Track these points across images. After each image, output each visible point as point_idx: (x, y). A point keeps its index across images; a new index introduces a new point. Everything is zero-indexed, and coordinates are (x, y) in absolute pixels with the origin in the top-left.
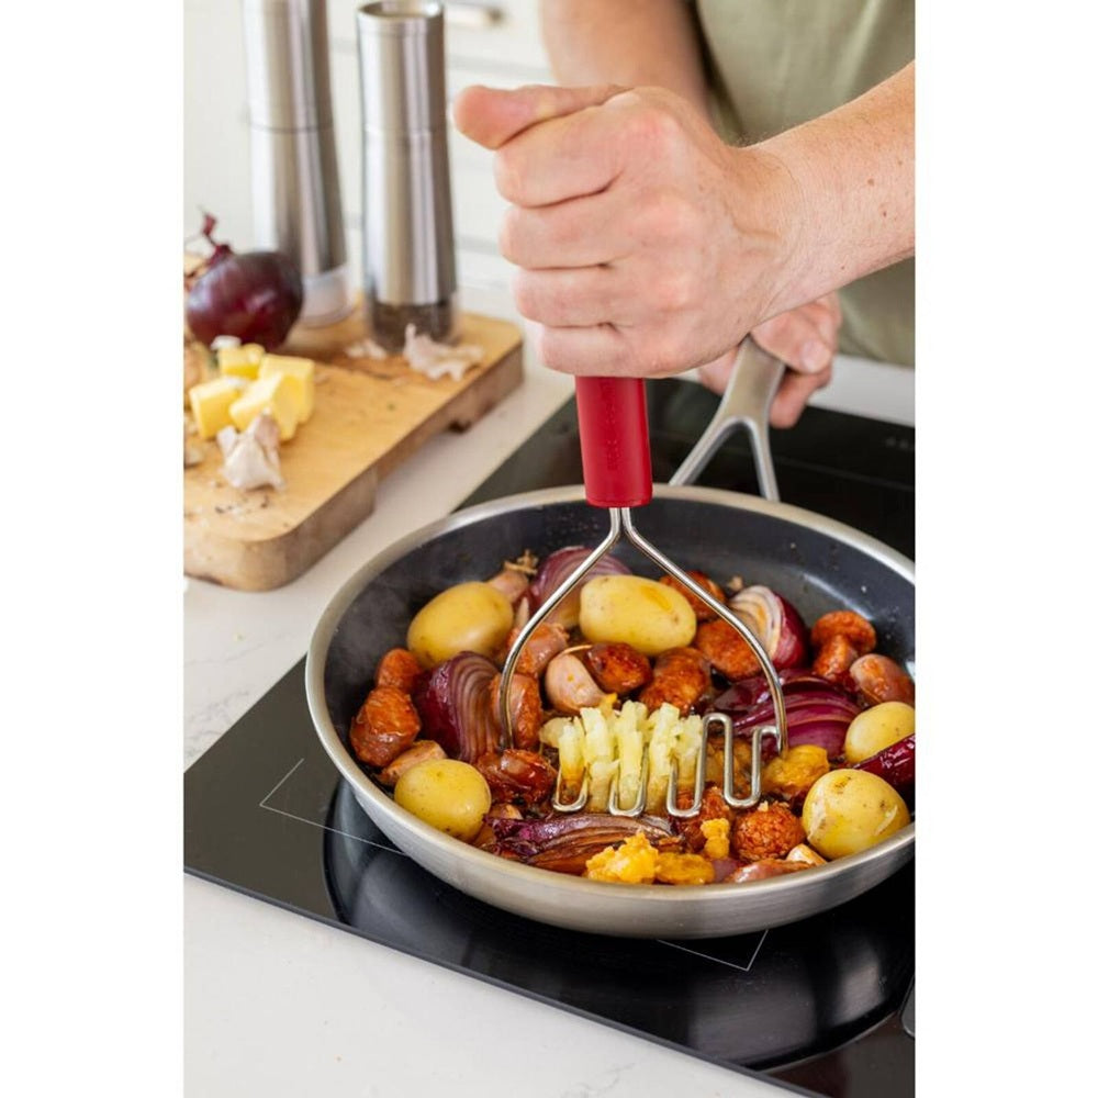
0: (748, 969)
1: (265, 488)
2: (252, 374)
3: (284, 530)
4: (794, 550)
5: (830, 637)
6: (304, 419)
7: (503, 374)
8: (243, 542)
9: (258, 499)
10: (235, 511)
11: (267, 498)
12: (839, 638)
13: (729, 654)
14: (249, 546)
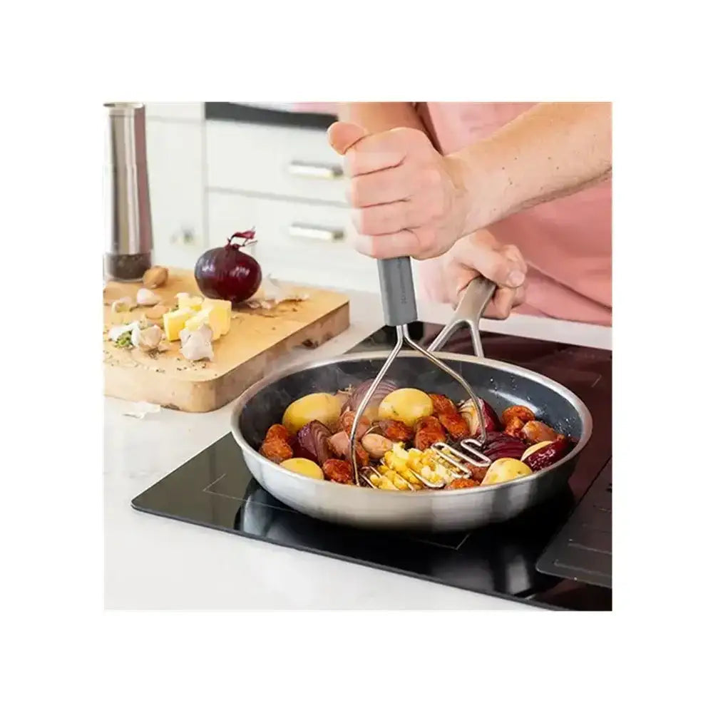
0: (457, 549)
1: (204, 360)
2: (198, 308)
3: (214, 377)
4: (492, 382)
5: (510, 418)
6: (225, 333)
7: (337, 317)
8: (193, 382)
9: (201, 364)
10: (188, 369)
11: (205, 365)
12: (515, 418)
13: (453, 423)
14: (195, 385)
